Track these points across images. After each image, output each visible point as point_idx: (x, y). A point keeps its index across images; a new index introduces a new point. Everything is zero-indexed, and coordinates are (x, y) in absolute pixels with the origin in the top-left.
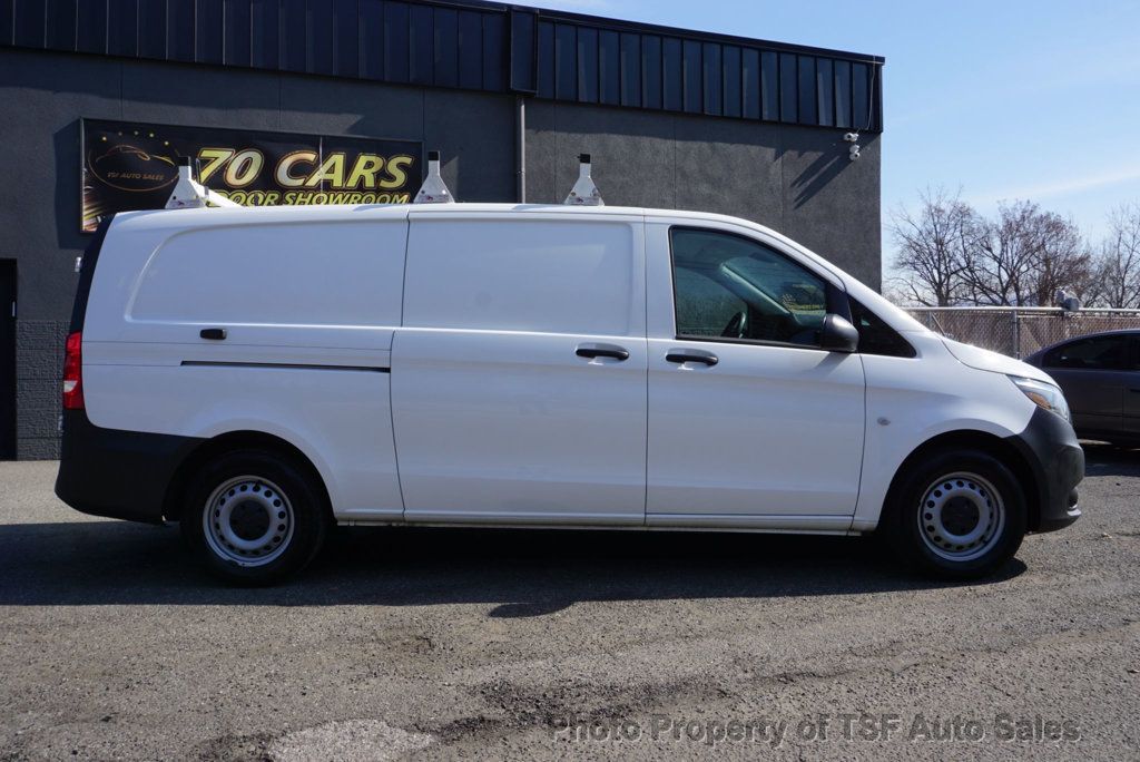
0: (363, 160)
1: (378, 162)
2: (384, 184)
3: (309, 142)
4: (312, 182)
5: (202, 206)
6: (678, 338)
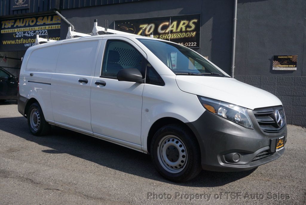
0: (182, 22)
1: (186, 22)
2: (188, 29)
3: (167, 19)
4: (167, 31)
5: (38, 44)
6: (100, 77)
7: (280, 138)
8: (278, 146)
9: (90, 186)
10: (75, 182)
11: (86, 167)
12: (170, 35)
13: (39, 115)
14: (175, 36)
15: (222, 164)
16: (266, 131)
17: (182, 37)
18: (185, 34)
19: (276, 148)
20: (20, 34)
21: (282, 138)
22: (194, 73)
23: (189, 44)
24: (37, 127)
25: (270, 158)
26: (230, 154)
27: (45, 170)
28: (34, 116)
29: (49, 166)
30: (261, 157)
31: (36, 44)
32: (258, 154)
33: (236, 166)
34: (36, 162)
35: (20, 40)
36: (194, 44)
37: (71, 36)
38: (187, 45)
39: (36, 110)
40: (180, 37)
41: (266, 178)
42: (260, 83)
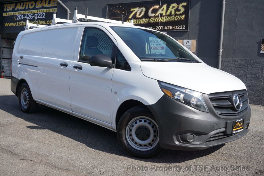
0: (172, 6)
1: (176, 5)
2: (177, 13)
3: (157, 3)
4: (157, 14)
5: (28, 29)
6: (78, 61)
7: (237, 121)
8: (235, 128)
9: (60, 158)
10: (48, 154)
11: (62, 142)
12: (159, 18)
13: (28, 94)
14: (164, 19)
15: (177, 143)
16: (221, 114)
17: (171, 20)
18: (174, 17)
19: (232, 130)
20: (20, 17)
21: (240, 121)
22: (160, 59)
23: (178, 27)
24: (27, 105)
25: (227, 139)
26: (185, 134)
27: (25, 143)
28: (24, 95)
29: (30, 140)
30: (217, 138)
31: (26, 29)
32: (212, 136)
33: (192, 146)
34: (19, 136)
35: (20, 23)
36: (182, 28)
37: (55, 23)
38: (176, 28)
39: (26, 89)
40: (169, 20)
41: (226, 158)
42: (248, 66)
